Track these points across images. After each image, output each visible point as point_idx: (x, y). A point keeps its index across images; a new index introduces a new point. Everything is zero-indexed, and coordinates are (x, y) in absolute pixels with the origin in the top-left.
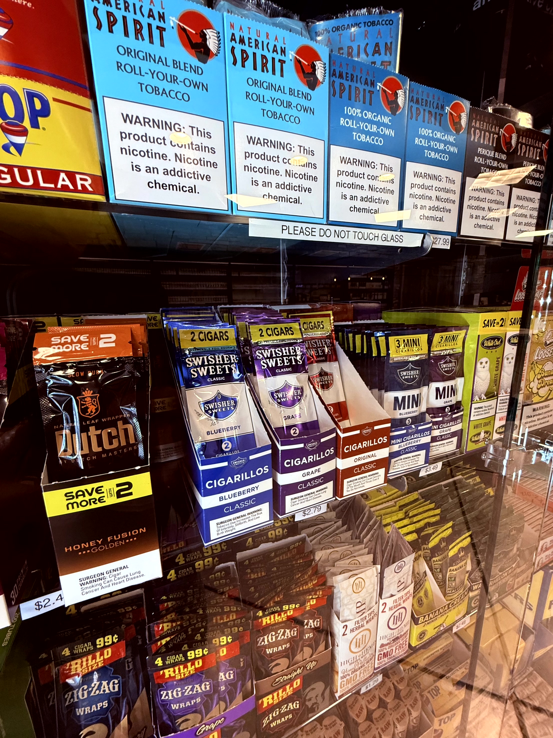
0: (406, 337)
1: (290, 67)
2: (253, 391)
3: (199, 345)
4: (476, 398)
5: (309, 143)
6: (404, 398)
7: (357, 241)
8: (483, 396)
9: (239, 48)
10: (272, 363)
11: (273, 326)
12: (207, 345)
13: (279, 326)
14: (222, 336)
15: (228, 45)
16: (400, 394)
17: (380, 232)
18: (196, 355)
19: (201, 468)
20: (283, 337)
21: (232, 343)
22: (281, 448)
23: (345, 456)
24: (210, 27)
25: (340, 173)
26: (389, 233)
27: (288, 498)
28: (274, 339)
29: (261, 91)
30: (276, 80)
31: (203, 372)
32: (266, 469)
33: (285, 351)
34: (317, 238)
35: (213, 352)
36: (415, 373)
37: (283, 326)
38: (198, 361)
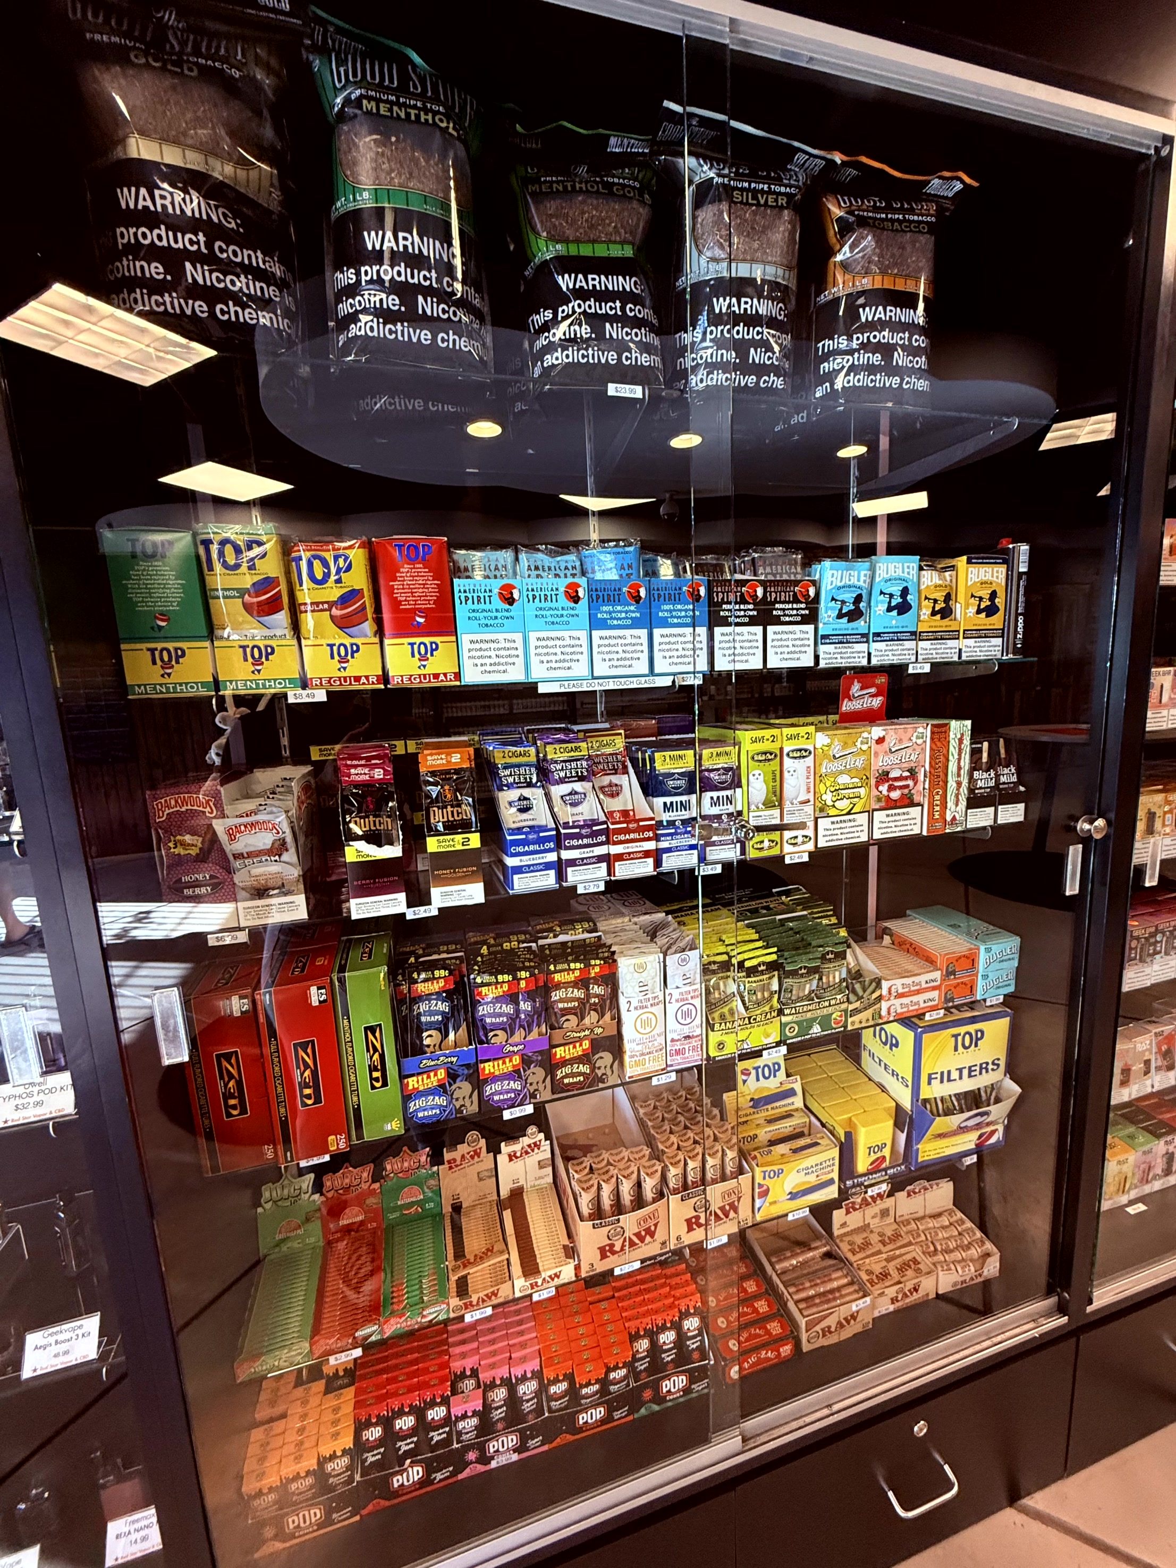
0: (672, 753)
1: (562, 597)
2: (548, 796)
3: (508, 760)
4: (753, 807)
5: (575, 634)
6: (672, 803)
7: (616, 687)
8: (761, 806)
9: (531, 594)
10: (562, 774)
11: (564, 746)
12: (515, 760)
13: (569, 745)
14: (525, 754)
15: (525, 593)
16: (668, 800)
17: (635, 679)
18: (505, 768)
19: (509, 838)
20: (572, 754)
21: (533, 759)
22: (563, 831)
23: (615, 843)
24: (514, 588)
25: (599, 646)
26: (643, 679)
27: (569, 870)
28: (565, 756)
29: (544, 613)
30: (554, 605)
31: (511, 780)
32: (552, 845)
33: (574, 764)
34: (585, 689)
35: (519, 766)
36: (682, 783)
37: (573, 745)
38: (507, 772)
